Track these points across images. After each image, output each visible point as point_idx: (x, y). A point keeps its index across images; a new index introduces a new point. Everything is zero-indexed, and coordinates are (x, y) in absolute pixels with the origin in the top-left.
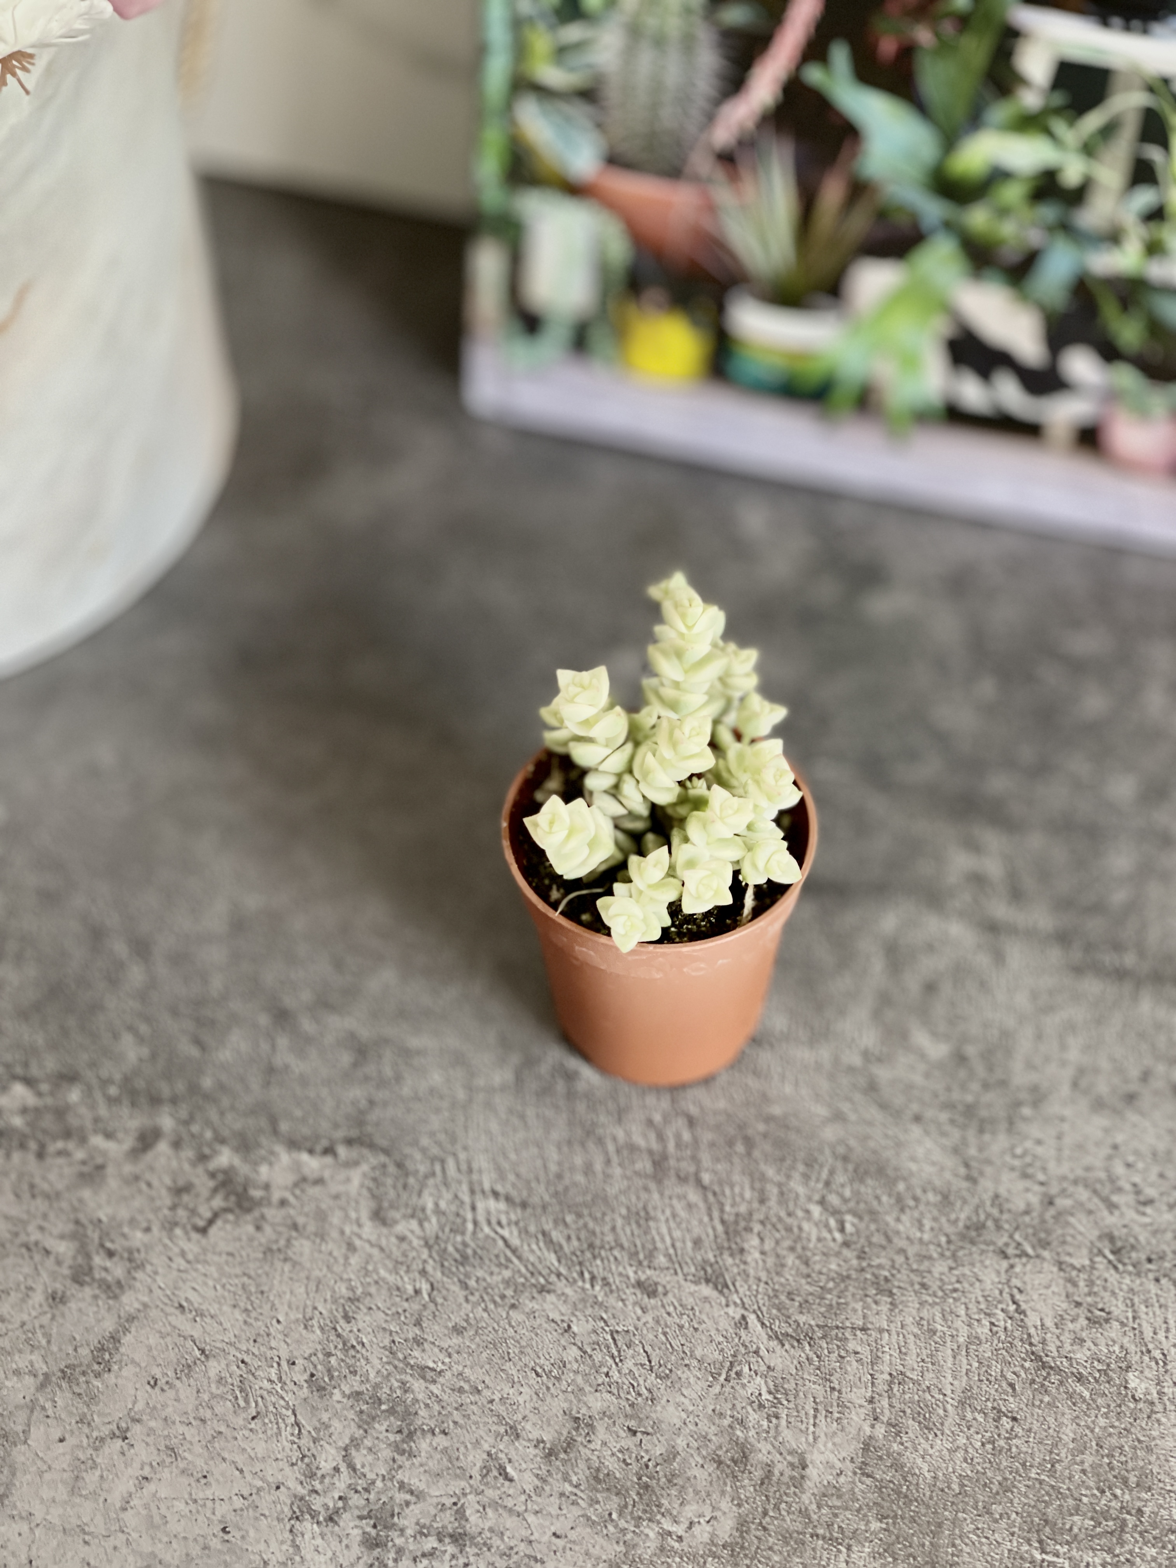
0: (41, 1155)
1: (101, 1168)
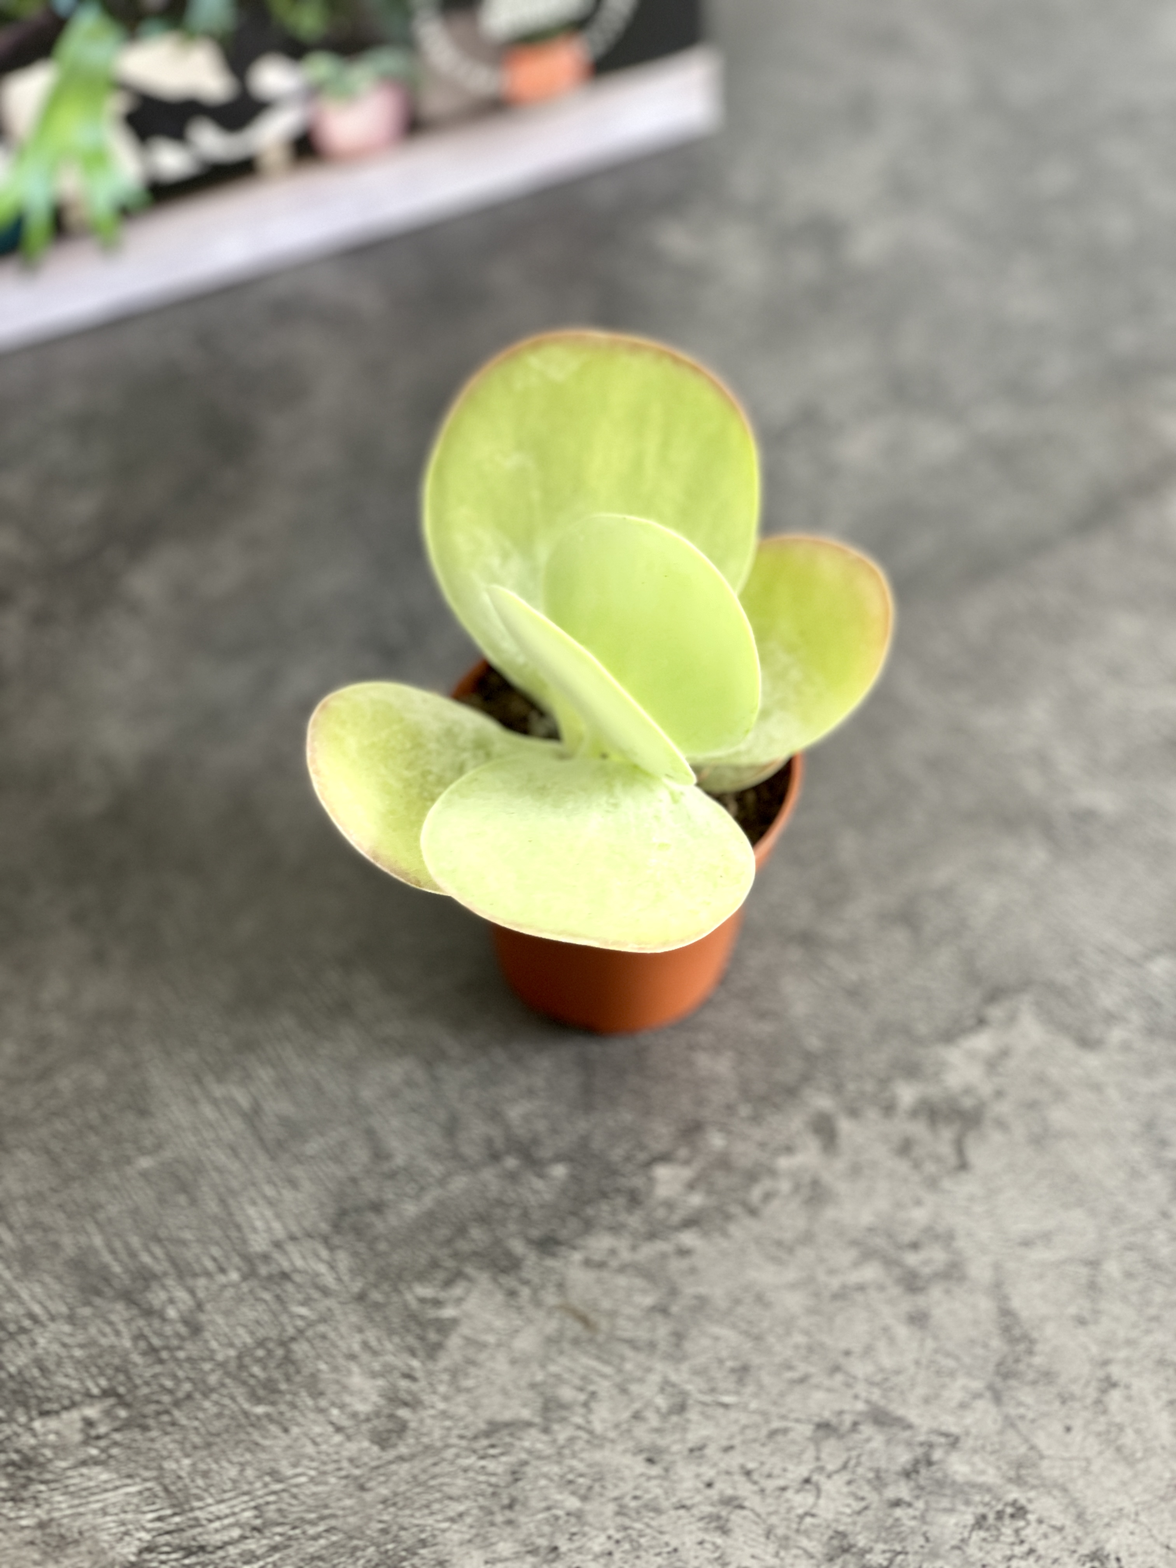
0: (753, 1212)
1: (815, 1183)
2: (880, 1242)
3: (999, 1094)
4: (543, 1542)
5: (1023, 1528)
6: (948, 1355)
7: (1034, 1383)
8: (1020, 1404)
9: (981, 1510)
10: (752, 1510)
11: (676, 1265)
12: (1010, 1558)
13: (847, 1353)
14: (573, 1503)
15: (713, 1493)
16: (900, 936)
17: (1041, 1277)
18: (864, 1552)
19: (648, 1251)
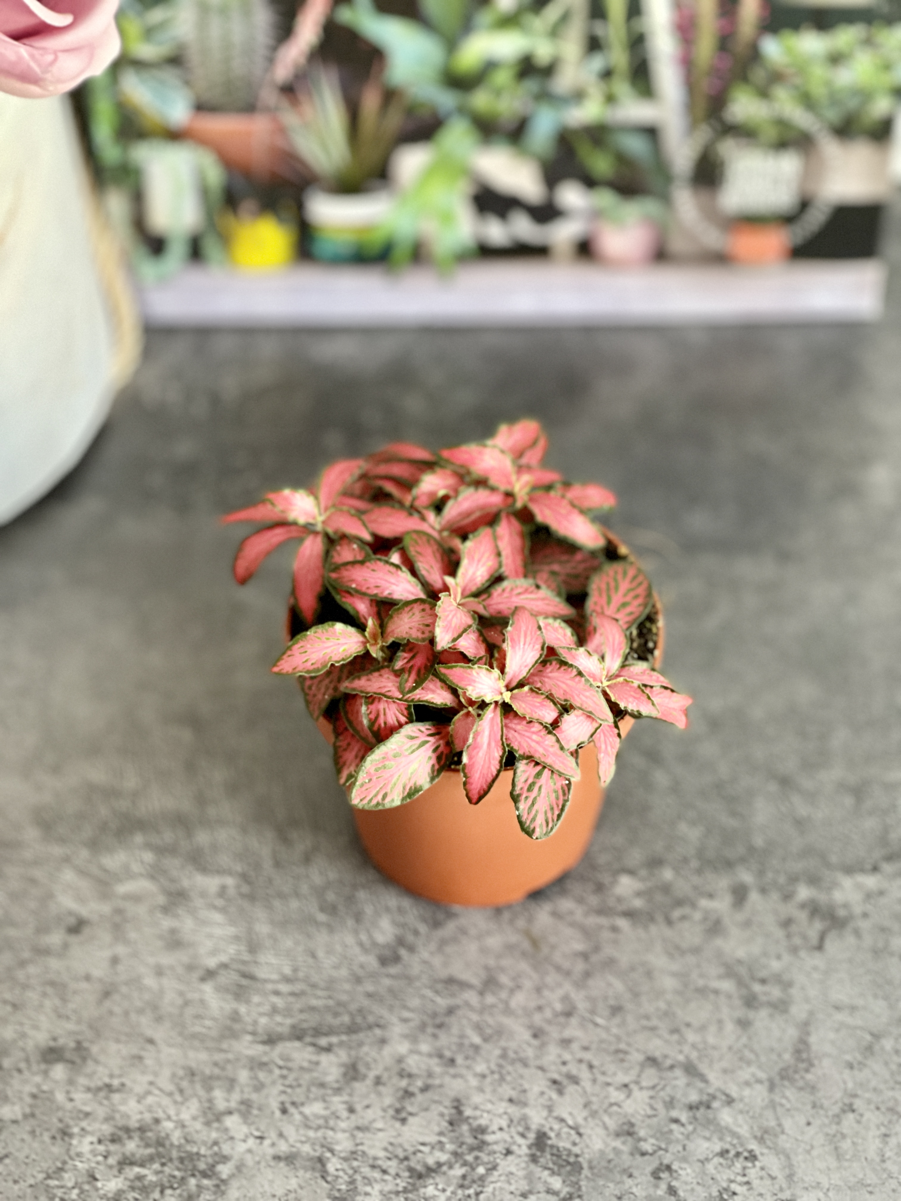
2: (743, 971)
3: (865, 915)
4: (448, 1054)
5: (749, 1168)
6: (752, 1051)
7: (801, 1089)
8: (784, 1097)
9: (727, 1146)
10: (584, 1089)
11: (606, 935)
12: (732, 1181)
13: (688, 1025)
14: (477, 1040)
15: (564, 1069)
16: (849, 801)
17: (837, 1030)
18: (640, 1140)
19: (593, 920)
